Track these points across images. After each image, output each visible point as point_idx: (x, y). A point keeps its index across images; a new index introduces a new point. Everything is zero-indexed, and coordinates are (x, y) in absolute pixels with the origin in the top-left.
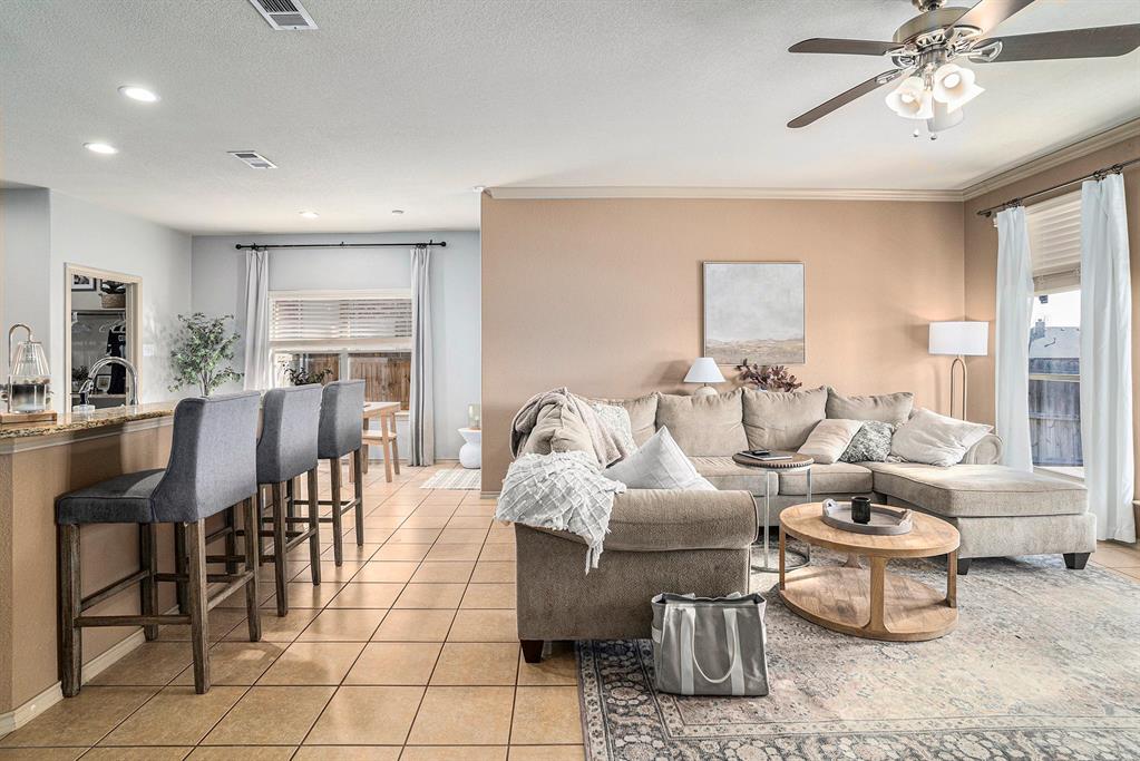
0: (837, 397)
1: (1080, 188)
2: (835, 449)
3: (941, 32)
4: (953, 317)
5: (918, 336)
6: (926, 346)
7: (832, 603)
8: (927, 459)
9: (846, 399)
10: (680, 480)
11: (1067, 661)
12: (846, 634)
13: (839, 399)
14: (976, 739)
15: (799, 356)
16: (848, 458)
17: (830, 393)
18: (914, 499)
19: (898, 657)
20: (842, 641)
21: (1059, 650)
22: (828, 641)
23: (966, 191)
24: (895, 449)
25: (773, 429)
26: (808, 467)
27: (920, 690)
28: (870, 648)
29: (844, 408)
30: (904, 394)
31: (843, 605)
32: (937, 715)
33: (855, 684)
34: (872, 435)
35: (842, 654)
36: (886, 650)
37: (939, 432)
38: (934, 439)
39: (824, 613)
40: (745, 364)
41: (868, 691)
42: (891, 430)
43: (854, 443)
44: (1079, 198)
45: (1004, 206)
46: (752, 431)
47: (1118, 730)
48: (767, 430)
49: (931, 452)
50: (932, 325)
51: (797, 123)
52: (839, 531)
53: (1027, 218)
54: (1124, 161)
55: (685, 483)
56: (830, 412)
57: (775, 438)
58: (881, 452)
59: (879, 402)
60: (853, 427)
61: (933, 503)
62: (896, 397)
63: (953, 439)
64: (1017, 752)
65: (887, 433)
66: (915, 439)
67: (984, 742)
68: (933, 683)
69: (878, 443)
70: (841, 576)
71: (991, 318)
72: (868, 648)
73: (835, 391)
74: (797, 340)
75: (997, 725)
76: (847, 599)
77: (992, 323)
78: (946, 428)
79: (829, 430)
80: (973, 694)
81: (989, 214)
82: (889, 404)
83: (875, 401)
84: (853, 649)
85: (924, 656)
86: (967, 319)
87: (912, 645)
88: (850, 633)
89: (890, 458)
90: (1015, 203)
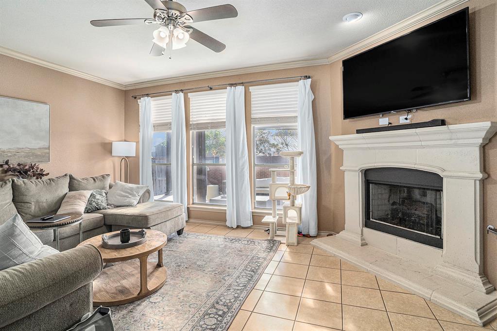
0: (75, 179)
1: (171, 95)
2: (81, 207)
3: (178, 13)
4: (120, 140)
5: (107, 148)
6: (111, 153)
7: (114, 291)
8: (126, 204)
9: (80, 180)
10: (31, 253)
11: (204, 269)
12: (130, 303)
13: (77, 180)
14: (208, 316)
15: (46, 158)
16: (88, 211)
17: (71, 178)
18: (129, 223)
19: (158, 300)
20: (131, 307)
21: (199, 266)
22: (124, 312)
23: (126, 86)
24: (109, 202)
25: (37, 202)
26: (79, 222)
27: (177, 310)
28: (145, 303)
29: (79, 184)
30: (107, 175)
31: (120, 288)
32: (191, 316)
33: (154, 325)
34: (98, 197)
35: (137, 314)
36: (152, 300)
37: (129, 191)
38: (127, 194)
39: (114, 298)
40: (7, 163)
41: (161, 325)
42: (105, 192)
43: (90, 202)
44: (171, 98)
45: (143, 96)
46: (21, 206)
47: (230, 285)
48: (33, 203)
49: (127, 200)
50: (113, 143)
51: (95, 23)
52: (118, 250)
53: (152, 102)
54: (185, 89)
55: (36, 253)
56: (71, 188)
57: (39, 207)
58: (104, 205)
59: (96, 180)
60: (88, 194)
61: (140, 223)
62: (103, 177)
63: (135, 193)
64: (220, 311)
65: (104, 194)
66: (119, 196)
67: (211, 316)
68: (179, 303)
69: (101, 200)
70: (107, 274)
71: (137, 141)
72: (144, 304)
73: (74, 176)
74: (46, 148)
75: (208, 306)
76: (119, 284)
77: (137, 143)
78: (131, 189)
79: (74, 197)
80: (193, 299)
81: (135, 98)
82: (101, 180)
83: (94, 180)
84: (139, 308)
85: (167, 294)
86: (125, 141)
87: (159, 292)
88: (132, 301)
89: (108, 206)
90: (147, 95)
